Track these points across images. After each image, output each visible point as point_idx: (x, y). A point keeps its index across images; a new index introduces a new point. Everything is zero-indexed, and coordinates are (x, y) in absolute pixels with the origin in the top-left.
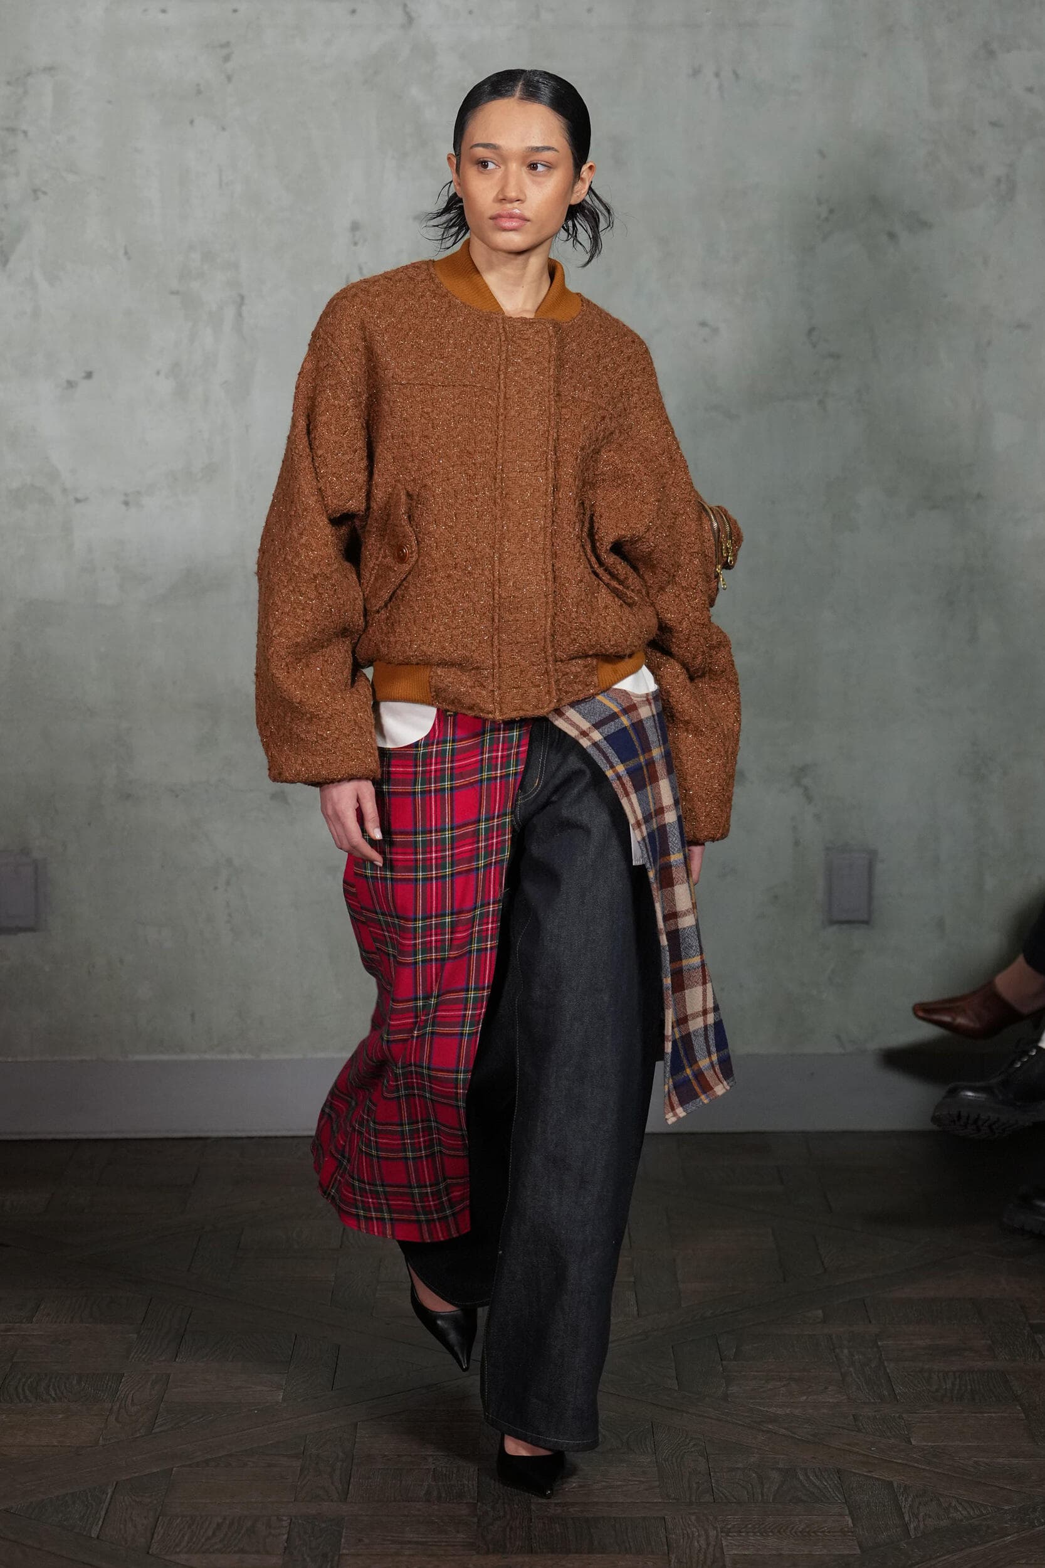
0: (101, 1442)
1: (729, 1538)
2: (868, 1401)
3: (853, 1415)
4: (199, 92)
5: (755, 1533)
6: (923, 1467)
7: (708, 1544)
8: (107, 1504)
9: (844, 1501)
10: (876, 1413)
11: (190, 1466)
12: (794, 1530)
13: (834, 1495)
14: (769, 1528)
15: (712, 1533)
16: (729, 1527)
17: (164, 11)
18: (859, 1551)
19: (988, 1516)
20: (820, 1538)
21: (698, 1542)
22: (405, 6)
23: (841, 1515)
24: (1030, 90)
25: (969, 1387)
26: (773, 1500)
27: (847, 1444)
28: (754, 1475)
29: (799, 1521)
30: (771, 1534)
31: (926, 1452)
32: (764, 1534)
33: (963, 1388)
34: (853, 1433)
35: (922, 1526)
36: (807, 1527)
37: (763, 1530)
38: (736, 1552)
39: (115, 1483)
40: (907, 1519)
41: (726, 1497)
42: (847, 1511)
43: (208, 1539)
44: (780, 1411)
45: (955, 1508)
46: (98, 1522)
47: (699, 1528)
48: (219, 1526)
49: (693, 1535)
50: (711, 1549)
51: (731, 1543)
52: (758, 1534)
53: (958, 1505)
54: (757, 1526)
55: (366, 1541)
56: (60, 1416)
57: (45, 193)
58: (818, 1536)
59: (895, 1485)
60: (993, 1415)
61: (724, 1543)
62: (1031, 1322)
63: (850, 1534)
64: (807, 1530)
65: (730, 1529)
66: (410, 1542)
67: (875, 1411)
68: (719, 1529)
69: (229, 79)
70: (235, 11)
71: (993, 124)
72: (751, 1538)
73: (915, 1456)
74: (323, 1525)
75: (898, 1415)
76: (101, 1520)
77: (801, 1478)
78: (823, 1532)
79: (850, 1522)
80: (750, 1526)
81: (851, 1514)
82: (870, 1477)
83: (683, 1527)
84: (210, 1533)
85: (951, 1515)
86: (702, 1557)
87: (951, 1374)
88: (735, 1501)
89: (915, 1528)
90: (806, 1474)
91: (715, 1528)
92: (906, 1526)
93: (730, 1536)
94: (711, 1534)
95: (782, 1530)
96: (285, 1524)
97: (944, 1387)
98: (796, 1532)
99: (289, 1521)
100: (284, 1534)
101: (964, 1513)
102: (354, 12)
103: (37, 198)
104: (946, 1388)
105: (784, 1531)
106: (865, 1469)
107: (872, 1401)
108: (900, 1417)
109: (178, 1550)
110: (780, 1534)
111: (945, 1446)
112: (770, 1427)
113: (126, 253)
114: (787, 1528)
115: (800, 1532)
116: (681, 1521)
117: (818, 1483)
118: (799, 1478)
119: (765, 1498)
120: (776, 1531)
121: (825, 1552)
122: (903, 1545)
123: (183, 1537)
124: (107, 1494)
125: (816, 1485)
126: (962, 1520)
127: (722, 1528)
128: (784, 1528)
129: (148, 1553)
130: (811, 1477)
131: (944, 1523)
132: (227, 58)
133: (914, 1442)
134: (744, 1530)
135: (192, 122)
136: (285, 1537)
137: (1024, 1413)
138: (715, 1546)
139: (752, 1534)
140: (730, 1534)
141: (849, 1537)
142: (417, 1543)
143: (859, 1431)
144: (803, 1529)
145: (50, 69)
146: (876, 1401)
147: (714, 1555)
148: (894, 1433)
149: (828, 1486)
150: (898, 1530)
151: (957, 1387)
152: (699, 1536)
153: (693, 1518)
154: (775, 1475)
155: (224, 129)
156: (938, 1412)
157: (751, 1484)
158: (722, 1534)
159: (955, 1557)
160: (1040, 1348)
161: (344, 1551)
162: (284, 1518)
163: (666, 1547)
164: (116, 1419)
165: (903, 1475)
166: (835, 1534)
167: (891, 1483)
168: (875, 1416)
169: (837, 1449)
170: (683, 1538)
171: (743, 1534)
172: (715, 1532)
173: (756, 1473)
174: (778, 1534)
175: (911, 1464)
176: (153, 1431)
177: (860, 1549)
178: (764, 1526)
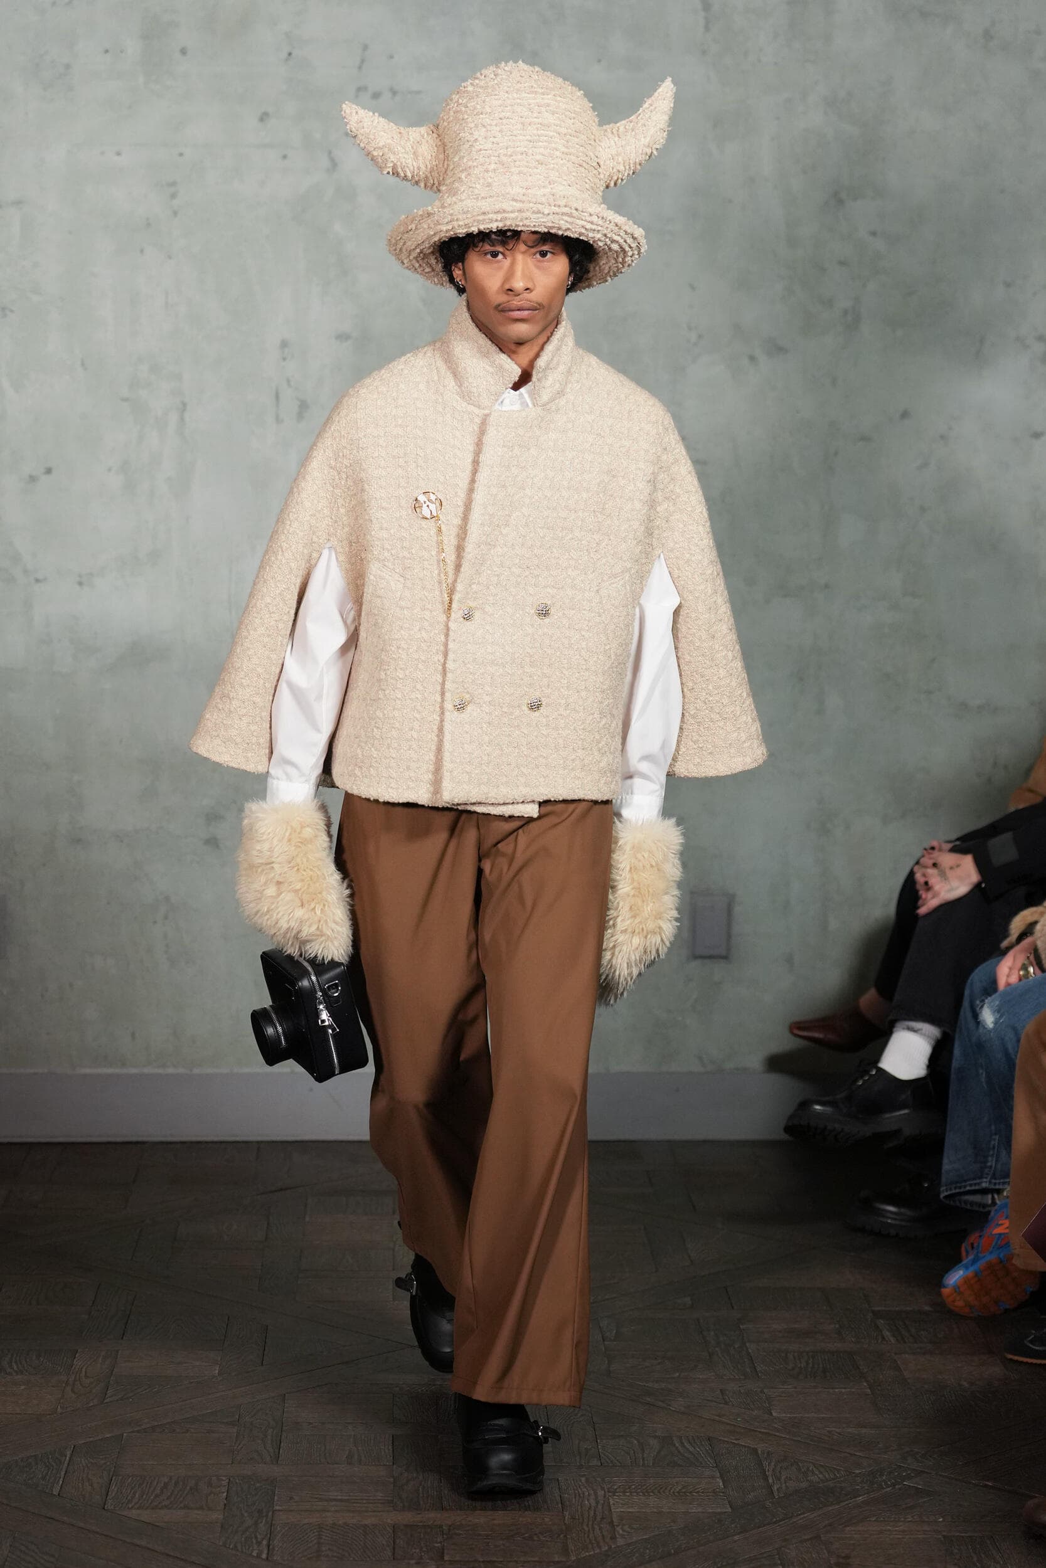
0: (59, 1410)
1: (615, 1497)
2: (732, 1377)
3: (721, 1390)
4: (149, 225)
5: (637, 1493)
6: (784, 1436)
7: (597, 1503)
8: (66, 1465)
9: (715, 1465)
10: (740, 1388)
11: (138, 1432)
12: (672, 1491)
13: (706, 1460)
14: (650, 1489)
15: (601, 1493)
16: (615, 1487)
17: (118, 154)
18: (730, 1510)
19: (842, 1479)
20: (694, 1497)
21: (588, 1500)
22: (330, 152)
23: (713, 1477)
24: (874, 234)
25: (821, 1366)
26: (653, 1464)
27: (717, 1416)
28: (636, 1442)
29: (677, 1483)
30: (652, 1494)
31: (786, 1423)
32: (646, 1494)
33: (816, 1366)
34: (722, 1405)
35: (784, 1488)
36: (683, 1488)
37: (645, 1491)
38: (622, 1510)
39: (72, 1446)
40: (770, 1481)
41: (611, 1461)
42: (718, 1474)
43: (157, 1496)
44: (656, 1386)
45: (813, 1472)
46: (59, 1480)
47: (589, 1489)
48: (166, 1485)
49: (584, 1494)
50: (600, 1507)
51: (617, 1502)
52: (641, 1494)
53: (814, 1469)
54: (640, 1487)
55: (296, 1498)
56: (23, 1387)
57: (12, 311)
58: (693, 1495)
59: (759, 1452)
60: (843, 1390)
61: (612, 1502)
62: (873, 1309)
63: (721, 1494)
64: (684, 1490)
65: (616, 1489)
66: (335, 1500)
67: (740, 1387)
68: (606, 1490)
69: (175, 213)
70: (181, 155)
71: (842, 263)
72: (635, 1497)
73: (776, 1426)
74: (258, 1485)
75: (759, 1390)
76: (61, 1479)
77: (677, 1445)
78: (698, 1492)
79: (721, 1484)
80: (633, 1487)
81: (722, 1477)
82: (738, 1444)
83: (575, 1488)
84: (158, 1491)
85: (809, 1478)
86: (592, 1513)
87: (805, 1354)
88: (618, 1464)
89: (778, 1490)
90: (682, 1443)
91: (603, 1489)
92: (770, 1487)
93: (617, 1496)
94: (599, 1493)
95: (661, 1491)
96: (225, 1483)
97: (799, 1366)
98: (673, 1492)
99: (227, 1481)
100: (224, 1492)
101: (821, 1476)
102: (285, 157)
103: (5, 316)
104: (801, 1366)
105: (664, 1492)
106: (733, 1438)
107: (737, 1377)
108: (762, 1392)
109: (130, 1506)
110: (661, 1494)
111: (802, 1417)
112: (649, 1399)
113: (83, 364)
114: (666, 1489)
115: (678, 1492)
116: (572, 1482)
117: (691, 1449)
118: (675, 1445)
119: (646, 1462)
120: (656, 1491)
121: (700, 1510)
122: (768, 1504)
123: (134, 1494)
124: (66, 1456)
125: (690, 1452)
126: (819, 1482)
127: (608, 1489)
128: (664, 1488)
129: (104, 1508)
130: (686, 1444)
131: (804, 1485)
132: (173, 196)
133: (774, 1414)
134: (628, 1490)
135: (142, 251)
136: (225, 1494)
137: (870, 1388)
138: (603, 1505)
139: (635, 1494)
140: (617, 1494)
141: (719, 1497)
142: (341, 1500)
143: (726, 1403)
144: (680, 1490)
145: (18, 203)
146: (741, 1377)
147: (603, 1512)
148: (756, 1406)
149: (701, 1452)
150: (763, 1490)
151: (811, 1365)
152: (589, 1495)
153: (583, 1479)
154: (654, 1442)
155: (170, 257)
156: (795, 1388)
157: (633, 1450)
158: (610, 1494)
159: (815, 1515)
160: (881, 1332)
161: (277, 1508)
162: (224, 1478)
163: (560, 1505)
164: (73, 1391)
165: (766, 1443)
166: (708, 1494)
167: (755, 1450)
168: (740, 1391)
169: (707, 1419)
170: (575, 1498)
171: (628, 1494)
172: (603, 1492)
173: (637, 1440)
174: (658, 1494)
175: (771, 1432)
176: (105, 1401)
177: (731, 1507)
178: (645, 1487)
